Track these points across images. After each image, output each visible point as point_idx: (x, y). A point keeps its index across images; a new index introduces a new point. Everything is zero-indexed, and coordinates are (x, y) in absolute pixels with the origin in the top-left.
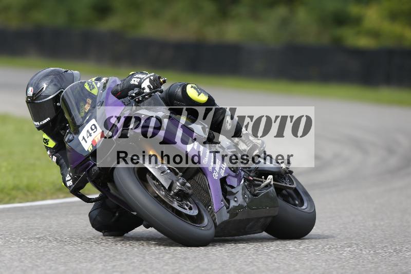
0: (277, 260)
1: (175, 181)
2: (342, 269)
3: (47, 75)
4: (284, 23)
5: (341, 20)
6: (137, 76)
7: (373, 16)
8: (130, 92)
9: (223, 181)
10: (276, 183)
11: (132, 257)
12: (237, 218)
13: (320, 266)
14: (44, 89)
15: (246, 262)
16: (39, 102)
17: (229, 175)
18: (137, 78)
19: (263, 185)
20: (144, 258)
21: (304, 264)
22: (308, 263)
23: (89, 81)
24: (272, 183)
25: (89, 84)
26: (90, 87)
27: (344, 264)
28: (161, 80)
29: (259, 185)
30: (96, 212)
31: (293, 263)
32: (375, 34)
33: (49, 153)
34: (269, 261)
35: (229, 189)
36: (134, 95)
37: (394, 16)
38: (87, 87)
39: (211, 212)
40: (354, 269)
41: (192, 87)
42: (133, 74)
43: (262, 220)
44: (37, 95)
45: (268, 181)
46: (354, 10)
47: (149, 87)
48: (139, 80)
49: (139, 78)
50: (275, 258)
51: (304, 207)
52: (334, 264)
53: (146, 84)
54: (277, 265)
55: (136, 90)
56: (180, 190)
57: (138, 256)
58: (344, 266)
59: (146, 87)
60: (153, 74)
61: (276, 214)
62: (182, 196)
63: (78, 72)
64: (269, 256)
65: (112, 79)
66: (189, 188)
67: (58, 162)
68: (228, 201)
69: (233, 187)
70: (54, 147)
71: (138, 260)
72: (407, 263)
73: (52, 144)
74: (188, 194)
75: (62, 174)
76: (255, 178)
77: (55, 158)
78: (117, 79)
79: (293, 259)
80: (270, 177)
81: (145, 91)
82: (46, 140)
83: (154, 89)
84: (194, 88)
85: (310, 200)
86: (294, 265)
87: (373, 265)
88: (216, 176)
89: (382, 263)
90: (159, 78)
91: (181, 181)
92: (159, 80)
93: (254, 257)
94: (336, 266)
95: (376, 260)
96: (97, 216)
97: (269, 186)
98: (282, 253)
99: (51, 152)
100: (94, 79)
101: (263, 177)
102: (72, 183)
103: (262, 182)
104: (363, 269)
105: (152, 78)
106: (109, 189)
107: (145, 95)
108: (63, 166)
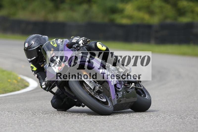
0: (85, 126)
1: (96, 86)
2: (116, 130)
3: (33, 38)
4: (86, 12)
5: (114, 11)
6: (75, 38)
7: (129, 8)
8: (73, 46)
9: (115, 85)
10: (136, 87)
11: (14, 126)
12: (121, 102)
13: (106, 129)
14: (33, 44)
15: (69, 127)
16: (30, 50)
17: (118, 83)
18: (75, 39)
19: (131, 87)
20: (20, 126)
21: (98, 128)
22: (100, 128)
23: (52, 40)
24: (134, 86)
25: (52, 42)
26: (53, 43)
27: (117, 128)
28: (88, 40)
29: (129, 88)
30: (54, 100)
31: (92, 127)
32: (130, 17)
33: (33, 73)
34: (81, 127)
35: (118, 89)
36: (75, 47)
37: (139, 9)
38: (51, 43)
39: (111, 100)
40: (122, 130)
41: (99, 43)
42: (73, 38)
43: (130, 103)
44: (29, 47)
45: (132, 86)
46: (120, 6)
47: (82, 43)
48: (76, 40)
49: (76, 39)
50: (84, 125)
51: (146, 97)
52: (112, 128)
53: (81, 42)
54: (85, 128)
55: (76, 45)
56: (98, 90)
57: (17, 125)
58: (117, 129)
59: (81, 44)
60: (84, 38)
61: (136, 100)
62: (99, 92)
63: (47, 37)
64: (80, 124)
65: (65, 40)
66: (101, 89)
67: (38, 77)
68: (118, 95)
69: (119, 89)
70: (36, 70)
71: (17, 127)
72: (147, 127)
73: (35, 69)
74: (101, 92)
75: (40, 82)
76: (127, 85)
77: (36, 75)
78: (67, 40)
79: (92, 126)
80: (133, 84)
81: (80, 45)
82: (32, 67)
83: (85, 44)
84: (100, 44)
85: (149, 95)
86: (93, 129)
87: (131, 128)
88: (113, 84)
89: (135, 127)
90: (87, 39)
91: (99, 86)
92: (87, 40)
93: (74, 125)
94: (113, 129)
95: (132, 126)
96: (55, 102)
97: (133, 88)
98: (87, 123)
99: (34, 72)
100: (54, 40)
101: (131, 84)
102: (45, 86)
103: (130, 86)
104: (126, 130)
105: (84, 39)
106: (65, 90)
107: (81, 47)
108: (40, 79)
